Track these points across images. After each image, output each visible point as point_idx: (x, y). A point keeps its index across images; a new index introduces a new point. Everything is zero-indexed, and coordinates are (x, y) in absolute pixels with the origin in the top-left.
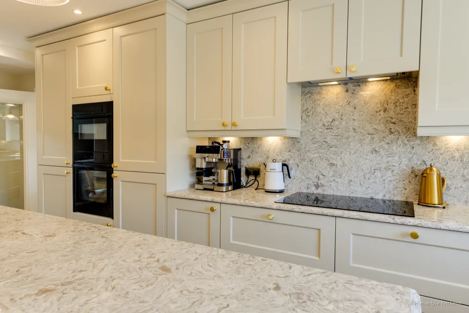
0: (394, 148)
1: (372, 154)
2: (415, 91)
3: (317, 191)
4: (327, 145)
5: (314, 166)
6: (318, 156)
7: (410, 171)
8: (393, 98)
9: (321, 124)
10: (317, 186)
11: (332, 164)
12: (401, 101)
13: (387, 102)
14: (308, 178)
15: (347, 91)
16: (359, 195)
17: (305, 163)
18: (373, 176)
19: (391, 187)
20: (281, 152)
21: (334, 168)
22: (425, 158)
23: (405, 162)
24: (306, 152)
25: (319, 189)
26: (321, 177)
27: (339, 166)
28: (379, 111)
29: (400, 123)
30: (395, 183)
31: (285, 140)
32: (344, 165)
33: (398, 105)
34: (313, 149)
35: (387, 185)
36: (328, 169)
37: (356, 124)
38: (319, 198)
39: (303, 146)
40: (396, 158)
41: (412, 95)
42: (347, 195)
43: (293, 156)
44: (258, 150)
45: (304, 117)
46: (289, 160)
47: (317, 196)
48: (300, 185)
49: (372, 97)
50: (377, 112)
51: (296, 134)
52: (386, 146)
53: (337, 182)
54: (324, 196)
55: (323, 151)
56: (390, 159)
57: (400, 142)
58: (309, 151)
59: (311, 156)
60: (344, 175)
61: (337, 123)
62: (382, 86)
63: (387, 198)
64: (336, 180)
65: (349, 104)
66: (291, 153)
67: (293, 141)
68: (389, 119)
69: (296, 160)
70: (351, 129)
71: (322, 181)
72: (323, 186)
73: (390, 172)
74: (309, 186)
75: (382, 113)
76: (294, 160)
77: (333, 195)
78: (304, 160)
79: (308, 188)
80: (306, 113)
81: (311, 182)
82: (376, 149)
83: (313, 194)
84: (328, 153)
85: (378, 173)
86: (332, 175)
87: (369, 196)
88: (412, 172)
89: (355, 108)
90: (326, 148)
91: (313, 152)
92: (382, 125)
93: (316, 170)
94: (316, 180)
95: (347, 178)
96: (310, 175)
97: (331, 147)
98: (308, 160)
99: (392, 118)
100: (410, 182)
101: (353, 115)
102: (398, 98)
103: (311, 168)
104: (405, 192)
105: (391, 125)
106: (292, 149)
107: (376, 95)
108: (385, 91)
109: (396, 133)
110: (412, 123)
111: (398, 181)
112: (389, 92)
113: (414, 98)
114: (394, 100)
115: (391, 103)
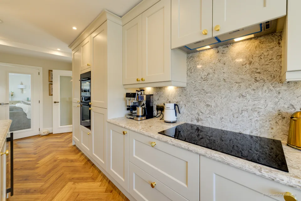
0: (260, 93)
1: (240, 98)
2: (279, 43)
3: (198, 123)
4: (204, 92)
5: (196, 106)
6: (198, 99)
7: (277, 113)
8: (257, 52)
9: (200, 77)
10: (198, 120)
11: (208, 105)
12: (265, 54)
13: (252, 56)
14: (192, 114)
15: (218, 52)
16: (229, 130)
17: (190, 104)
18: (241, 116)
19: (258, 125)
20: (175, 96)
21: (209, 108)
22: (294, 102)
23: (271, 105)
24: (190, 97)
25: (199, 122)
26: (201, 114)
27: (213, 107)
28: (245, 64)
29: (265, 73)
30: (261, 122)
31: (177, 89)
32: (217, 106)
33: (262, 57)
34: (195, 95)
35: (253, 124)
36: (205, 109)
37: (225, 75)
38: (199, 128)
39: (188, 93)
40: (262, 102)
41: (276, 48)
42: (220, 128)
44: (163, 95)
45: (189, 73)
46: (180, 102)
47: (198, 126)
48: (187, 118)
50: (243, 65)
51: (184, 85)
52: (253, 92)
53: (212, 118)
54: (202, 127)
55: (202, 96)
56: (256, 102)
57: (265, 88)
58: (192, 96)
59: (194, 99)
60: (217, 113)
61: (211, 76)
62: (247, 44)
63: (254, 134)
64: (211, 117)
65: (220, 61)
66: (181, 97)
67: (182, 89)
68: (255, 70)
69: (184, 101)
70: (222, 79)
71: (201, 117)
72: (202, 120)
73: (256, 113)
74: (193, 120)
75: (248, 66)
76: (183, 102)
77: (209, 128)
78: (189, 102)
79: (192, 121)
80: (191, 71)
81: (194, 117)
82: (243, 94)
83: (195, 125)
84: (205, 97)
85: (245, 114)
86: (208, 113)
87: (237, 131)
88: (279, 114)
89: (224, 64)
90: (204, 94)
91: (195, 97)
92: (248, 75)
93: (197, 109)
94: (197, 116)
95: (219, 115)
96: (193, 112)
97: (207, 93)
98: (192, 102)
99: (257, 69)
100: (276, 123)
101: (223, 69)
102: (262, 52)
103: (194, 107)
104: (272, 131)
105: (257, 74)
106: (181, 94)
107: (242, 52)
108: (250, 48)
109: (261, 81)
110: (278, 71)
111: (264, 121)
112: (253, 48)
113: (279, 49)
114: (258, 54)
115: (255, 57)
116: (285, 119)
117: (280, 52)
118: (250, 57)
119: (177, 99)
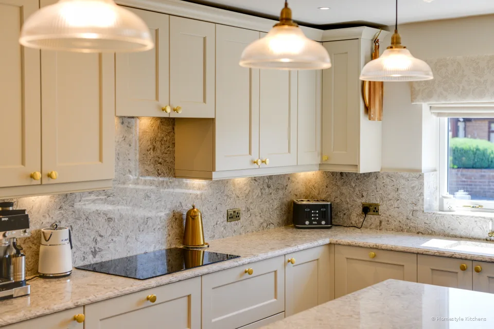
1: (145, 200)
2: (173, 129)
3: (95, 259)
4: (104, 194)
5: (91, 225)
7: (172, 214)
8: (159, 135)
10: (94, 253)
11: (110, 218)
12: (165, 139)
14: (85, 244)
15: (122, 123)
17: (80, 222)
18: (146, 226)
22: (182, 199)
23: (169, 205)
25: (97, 256)
26: (99, 239)
27: (116, 220)
28: (150, 150)
29: (165, 163)
30: (162, 230)
33: (163, 143)
34: (89, 202)
36: (106, 226)
37: (131, 165)
40: (163, 202)
41: (172, 133)
43: (65, 215)
46: (60, 222)
47: (94, 266)
48: (75, 256)
49: (144, 132)
50: (148, 150)
52: (156, 190)
53: (115, 242)
56: (158, 204)
60: (121, 231)
64: (114, 239)
65: (124, 139)
66: (62, 211)
68: (157, 159)
69: (70, 220)
70: (127, 171)
71: (99, 245)
72: (101, 250)
73: (159, 219)
74: (86, 256)
75: (152, 152)
76: (67, 221)
77: (111, 261)
78: (79, 219)
79: (84, 259)
81: (88, 249)
82: (148, 194)
83: (90, 265)
84: (106, 204)
85: (150, 222)
86: (110, 233)
88: (173, 216)
89: (130, 145)
90: (104, 198)
92: (152, 166)
93: (93, 230)
94: (93, 245)
95: (123, 234)
96: (87, 239)
97: (109, 196)
98: (84, 217)
99: (159, 158)
100: (172, 227)
101: (129, 154)
102: (163, 135)
103: (87, 229)
104: (169, 238)
105: (159, 165)
106: (63, 204)
107: (147, 131)
108: (153, 127)
109: (162, 174)
110: (173, 163)
111: (164, 228)
112: (156, 128)
113: (173, 136)
114: (159, 138)
115: (158, 140)
116: (177, 221)
117: (174, 139)
118: (154, 140)
119: (52, 218)
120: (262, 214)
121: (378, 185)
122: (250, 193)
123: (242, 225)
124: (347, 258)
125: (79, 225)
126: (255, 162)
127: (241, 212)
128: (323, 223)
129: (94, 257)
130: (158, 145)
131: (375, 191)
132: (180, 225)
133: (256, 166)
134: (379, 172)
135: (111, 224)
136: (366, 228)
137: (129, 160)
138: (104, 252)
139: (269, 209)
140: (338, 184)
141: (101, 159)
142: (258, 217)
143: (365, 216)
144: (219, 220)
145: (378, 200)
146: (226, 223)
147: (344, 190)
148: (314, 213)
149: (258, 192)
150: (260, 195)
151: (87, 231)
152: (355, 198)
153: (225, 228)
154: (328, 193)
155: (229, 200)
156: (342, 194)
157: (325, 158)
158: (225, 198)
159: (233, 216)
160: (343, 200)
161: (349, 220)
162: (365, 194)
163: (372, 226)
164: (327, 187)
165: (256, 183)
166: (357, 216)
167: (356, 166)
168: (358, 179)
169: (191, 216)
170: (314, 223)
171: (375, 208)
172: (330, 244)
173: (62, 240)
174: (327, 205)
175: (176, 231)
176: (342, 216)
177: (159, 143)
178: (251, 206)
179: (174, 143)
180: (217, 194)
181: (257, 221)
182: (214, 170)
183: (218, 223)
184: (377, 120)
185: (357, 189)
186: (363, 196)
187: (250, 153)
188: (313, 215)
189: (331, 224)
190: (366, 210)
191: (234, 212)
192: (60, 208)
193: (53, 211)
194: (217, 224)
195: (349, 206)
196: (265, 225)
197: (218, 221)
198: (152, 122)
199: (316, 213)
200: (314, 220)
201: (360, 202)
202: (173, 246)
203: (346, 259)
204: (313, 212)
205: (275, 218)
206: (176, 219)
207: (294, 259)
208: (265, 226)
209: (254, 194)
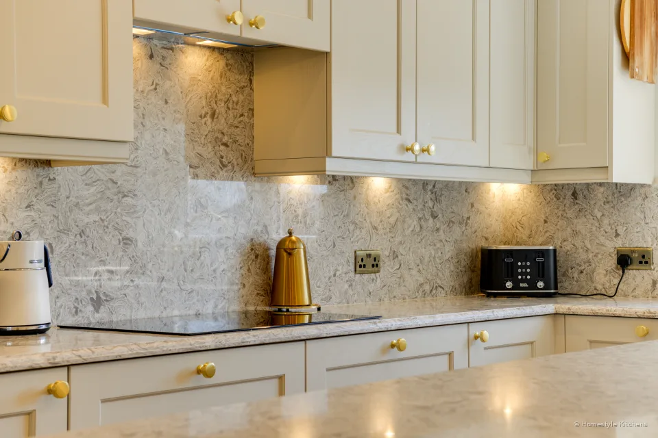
0: (228, 199)
2: (251, 81)
3: (97, 315)
4: (116, 190)
5: (90, 247)
6: (97, 219)
7: (248, 246)
8: (223, 89)
10: (97, 303)
11: (128, 239)
12: (235, 98)
13: (216, 97)
15: (152, 57)
17: (68, 240)
18: (198, 263)
24: (71, 211)
25: (102, 309)
27: (139, 244)
28: (205, 116)
29: (234, 146)
30: (229, 274)
31: (15, 174)
32: (150, 240)
33: (230, 106)
34: (87, 201)
35: (218, 281)
36: (121, 254)
39: (63, 194)
41: (247, 90)
43: (38, 221)
48: (58, 304)
49: (194, 80)
50: (201, 116)
53: (137, 285)
55: (109, 206)
56: (222, 223)
58: (77, 205)
60: (150, 266)
62: (207, 60)
64: (136, 281)
65: (155, 89)
66: (33, 214)
68: (220, 136)
69: (48, 232)
70: (161, 151)
71: (107, 288)
72: (109, 299)
74: (80, 307)
75: (208, 118)
78: (66, 231)
79: (76, 312)
81: (84, 293)
82: (202, 200)
84: (119, 210)
86: (127, 268)
88: (252, 249)
89: (166, 102)
90: (115, 197)
91: (87, 209)
92: (210, 147)
93: (93, 258)
94: (93, 286)
95: (155, 273)
97: (125, 196)
98: (75, 230)
99: (223, 133)
100: (249, 270)
101: (164, 119)
102: (230, 91)
103: (83, 254)
104: (244, 292)
105: (222, 148)
106: (35, 200)
107: (200, 78)
108: (212, 73)
109: (230, 167)
110: (250, 147)
111: (233, 271)
112: (217, 76)
113: (250, 95)
114: (224, 94)
115: (221, 100)
116: (259, 260)
117: (252, 102)
118: (213, 98)
119: (12, 224)
120: (421, 267)
121: (647, 212)
122: (398, 223)
123: (382, 285)
124: (591, 342)
125: (67, 245)
126: (407, 150)
127: (382, 258)
128: (540, 284)
129: (97, 309)
130: (221, 108)
131: (643, 223)
132: (265, 270)
133: (409, 156)
134: (649, 186)
135: (130, 250)
136: (626, 296)
137: (165, 130)
138: (117, 304)
139: (434, 258)
140: (568, 216)
141: (105, 100)
142: (414, 272)
143: (623, 272)
144: (340, 268)
145: (650, 239)
146: (352, 274)
147: (581, 225)
148: (521, 267)
149: (413, 223)
150: (418, 229)
151: (83, 257)
152: (602, 240)
153: (350, 286)
154: (548, 234)
155: (358, 232)
156: (575, 233)
157: (543, 156)
158: (351, 227)
159: (367, 264)
160: (579, 244)
161: (590, 283)
162: (621, 230)
163: (637, 292)
164: (546, 222)
165: (411, 206)
166: (606, 275)
167: (606, 169)
168: (608, 202)
169: (286, 249)
170: (522, 285)
171: (643, 257)
172: (556, 315)
173: (31, 262)
174: (548, 250)
175: (256, 279)
176: (576, 275)
177: (223, 105)
178: (401, 250)
179: (253, 110)
180: (335, 218)
181: (413, 279)
182: (328, 153)
183: (338, 274)
184: (645, 80)
185: (606, 221)
186: (617, 235)
187: (399, 131)
188: (520, 270)
189: (556, 288)
190: (624, 261)
191: (369, 256)
192: (28, 206)
193: (14, 211)
194: (335, 275)
195: (591, 256)
196: (427, 288)
197: (337, 270)
198: (208, 64)
199: (526, 267)
200: (522, 281)
201: (612, 246)
202: (251, 308)
203: (588, 343)
204: (519, 264)
205: (447, 276)
206: (257, 256)
207: (486, 334)
208: (427, 293)
209: (406, 226)
